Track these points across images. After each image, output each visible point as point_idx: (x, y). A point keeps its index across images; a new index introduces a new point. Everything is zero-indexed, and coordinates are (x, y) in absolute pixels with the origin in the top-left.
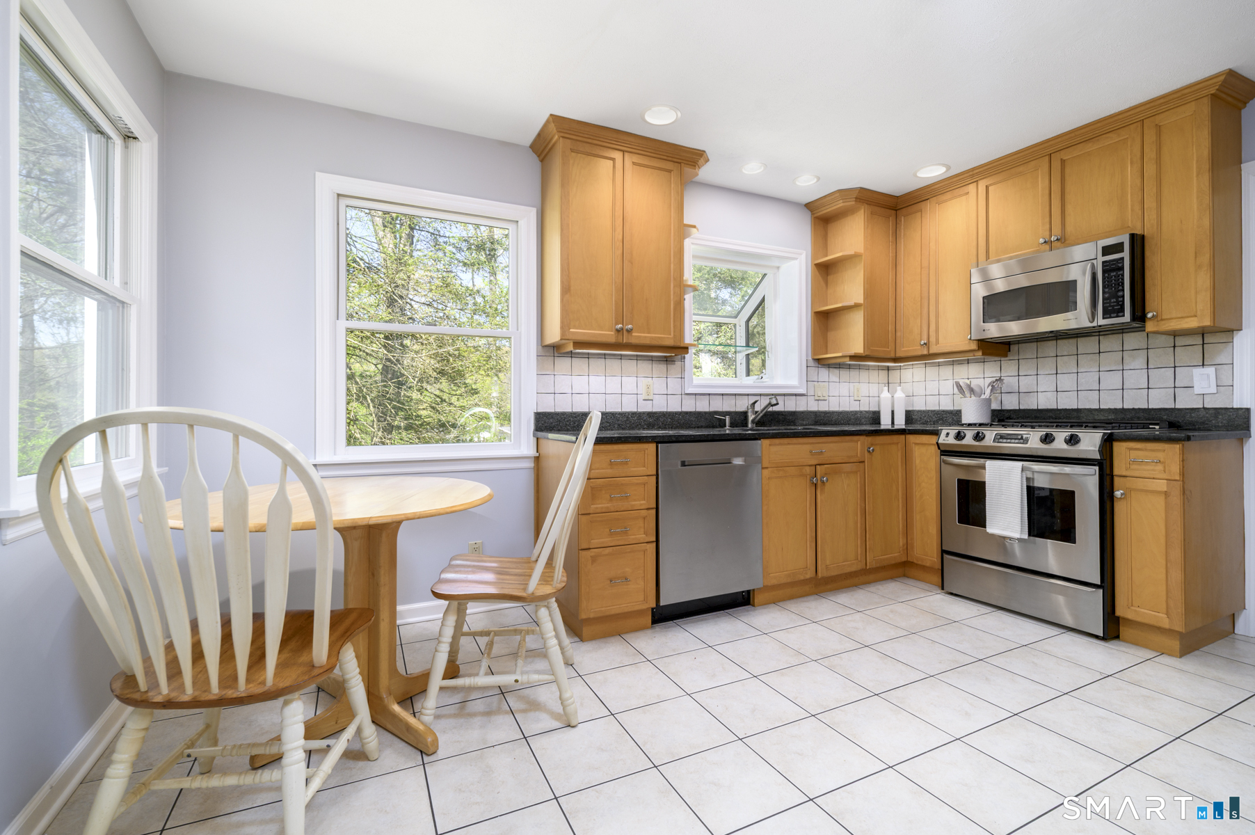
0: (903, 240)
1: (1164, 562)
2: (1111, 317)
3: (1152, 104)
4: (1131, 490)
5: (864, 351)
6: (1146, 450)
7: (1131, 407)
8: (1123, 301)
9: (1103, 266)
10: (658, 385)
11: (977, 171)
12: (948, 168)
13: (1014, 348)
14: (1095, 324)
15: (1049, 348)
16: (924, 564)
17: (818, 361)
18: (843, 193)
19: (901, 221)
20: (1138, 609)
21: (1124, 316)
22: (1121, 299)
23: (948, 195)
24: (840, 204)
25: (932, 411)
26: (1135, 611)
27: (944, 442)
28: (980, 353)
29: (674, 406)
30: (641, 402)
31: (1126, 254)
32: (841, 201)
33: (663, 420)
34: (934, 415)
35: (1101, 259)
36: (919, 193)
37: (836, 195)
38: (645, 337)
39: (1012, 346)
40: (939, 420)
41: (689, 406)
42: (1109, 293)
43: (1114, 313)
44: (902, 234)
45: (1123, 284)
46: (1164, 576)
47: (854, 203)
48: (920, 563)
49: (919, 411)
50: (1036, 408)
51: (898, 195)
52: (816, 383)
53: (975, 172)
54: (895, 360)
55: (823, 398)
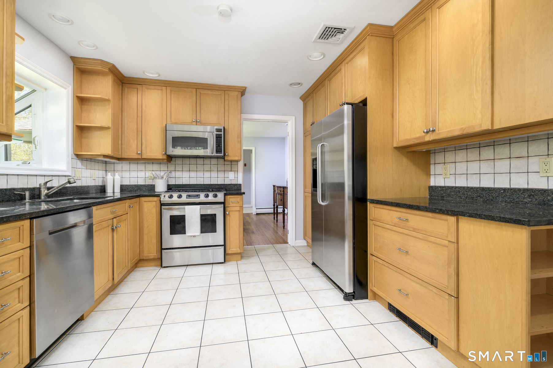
0: (126, 99)
1: (238, 232)
2: (218, 153)
3: (228, 87)
4: (230, 211)
5: (111, 153)
6: (234, 198)
7: (213, 184)
8: (222, 148)
9: (216, 135)
11: (168, 82)
12: (159, 75)
13: (173, 159)
14: (213, 155)
15: (187, 161)
16: (150, 258)
17: (77, 156)
18: (103, 63)
19: (125, 89)
20: (232, 249)
21: (222, 153)
22: (221, 148)
23: (152, 87)
24: (99, 68)
25: (134, 185)
26: (232, 250)
27: (164, 200)
28: (166, 161)
31: (222, 133)
32: (100, 66)
34: (135, 187)
35: (216, 133)
36: (137, 80)
37: (98, 62)
39: (172, 159)
40: (138, 189)
42: (218, 145)
43: (219, 152)
44: (126, 96)
45: (222, 143)
46: (238, 237)
47: (108, 71)
48: (147, 258)
49: (126, 185)
50: (182, 184)
51: (125, 76)
52: (76, 169)
53: (167, 82)
54: (119, 159)
55: (79, 178)
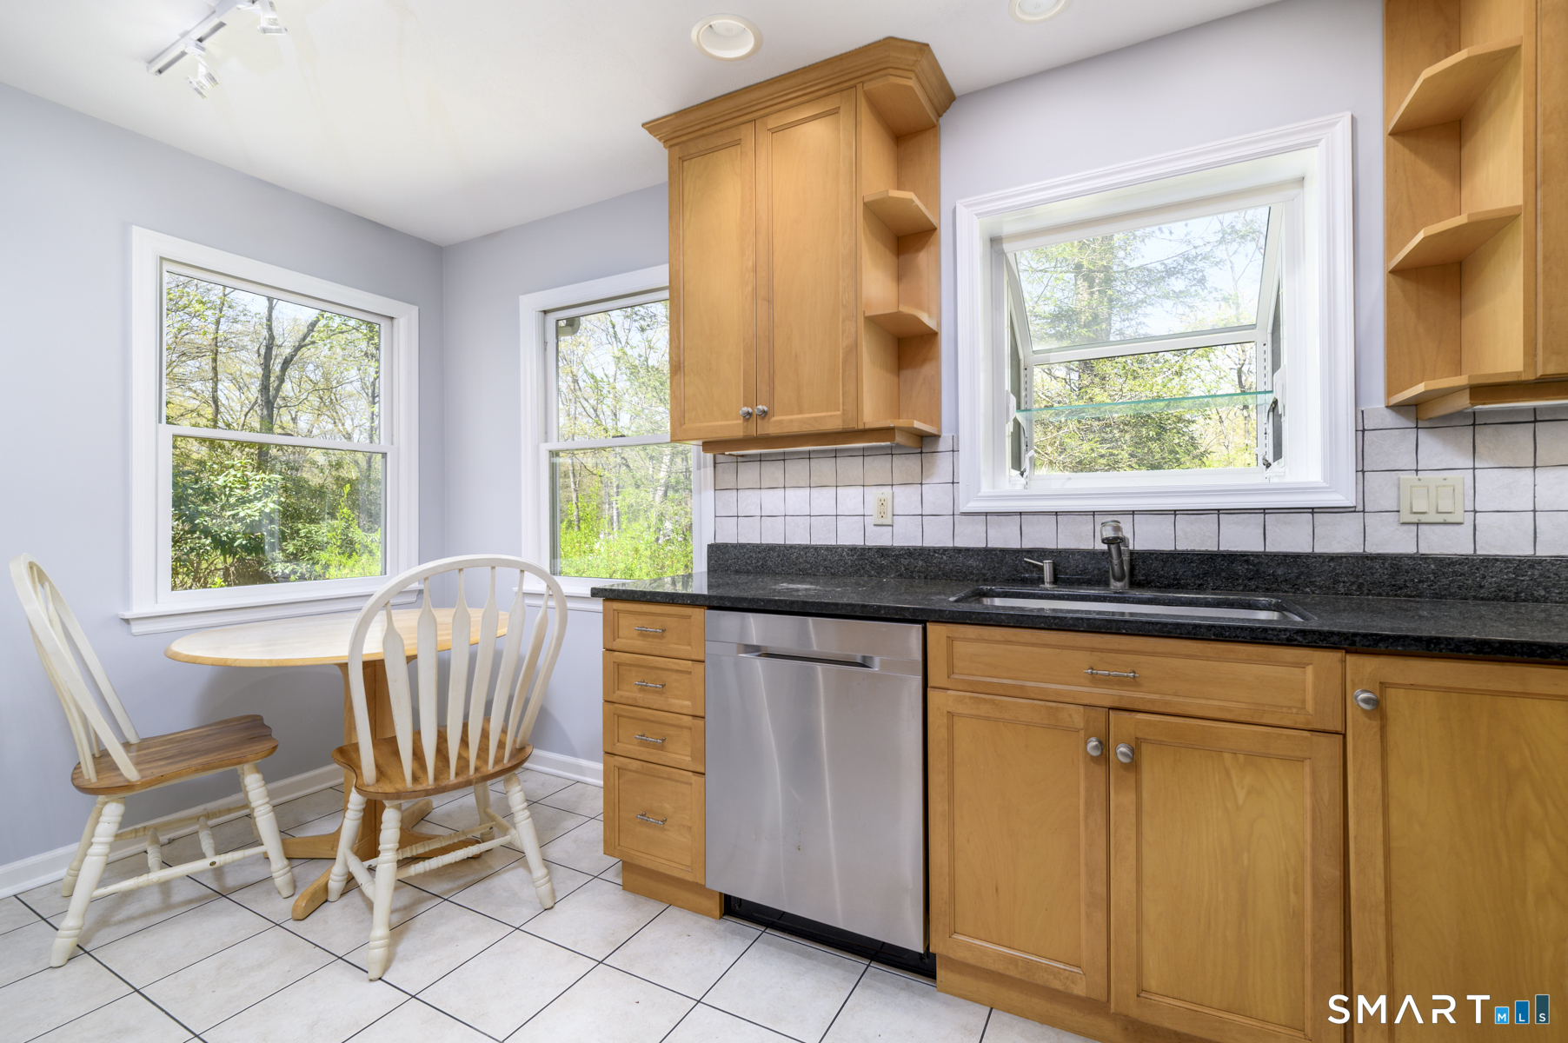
10: (905, 499)
17: (1412, 411)
29: (937, 536)
30: (870, 529)
33: (906, 562)
38: (791, 421)
41: (971, 537)
52: (1398, 477)
55: (1437, 518)
